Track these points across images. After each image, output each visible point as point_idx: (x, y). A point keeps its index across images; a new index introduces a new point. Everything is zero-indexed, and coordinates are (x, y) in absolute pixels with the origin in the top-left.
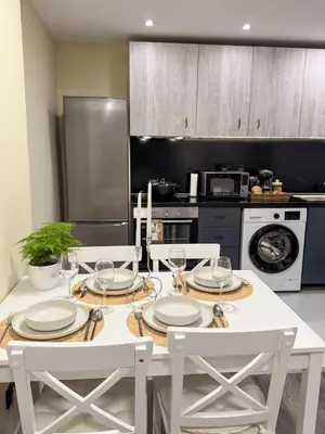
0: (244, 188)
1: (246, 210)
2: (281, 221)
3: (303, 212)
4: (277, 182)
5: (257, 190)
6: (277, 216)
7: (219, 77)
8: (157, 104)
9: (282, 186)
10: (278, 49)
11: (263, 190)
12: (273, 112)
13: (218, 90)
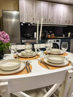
0: (47, 35)
1: (48, 40)
2: (56, 42)
3: (60, 40)
4: (53, 34)
5: (49, 36)
6: (55, 41)
7: (41, 9)
8: (26, 14)
9: (54, 35)
10: (53, 3)
11: (51, 36)
12: (53, 18)
13: (40, 12)
